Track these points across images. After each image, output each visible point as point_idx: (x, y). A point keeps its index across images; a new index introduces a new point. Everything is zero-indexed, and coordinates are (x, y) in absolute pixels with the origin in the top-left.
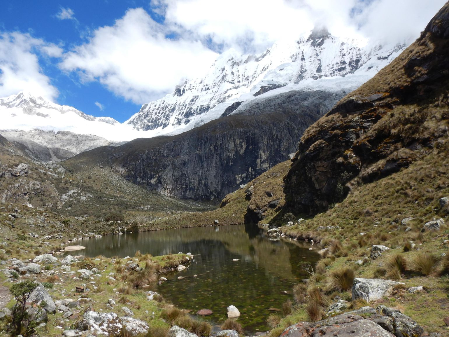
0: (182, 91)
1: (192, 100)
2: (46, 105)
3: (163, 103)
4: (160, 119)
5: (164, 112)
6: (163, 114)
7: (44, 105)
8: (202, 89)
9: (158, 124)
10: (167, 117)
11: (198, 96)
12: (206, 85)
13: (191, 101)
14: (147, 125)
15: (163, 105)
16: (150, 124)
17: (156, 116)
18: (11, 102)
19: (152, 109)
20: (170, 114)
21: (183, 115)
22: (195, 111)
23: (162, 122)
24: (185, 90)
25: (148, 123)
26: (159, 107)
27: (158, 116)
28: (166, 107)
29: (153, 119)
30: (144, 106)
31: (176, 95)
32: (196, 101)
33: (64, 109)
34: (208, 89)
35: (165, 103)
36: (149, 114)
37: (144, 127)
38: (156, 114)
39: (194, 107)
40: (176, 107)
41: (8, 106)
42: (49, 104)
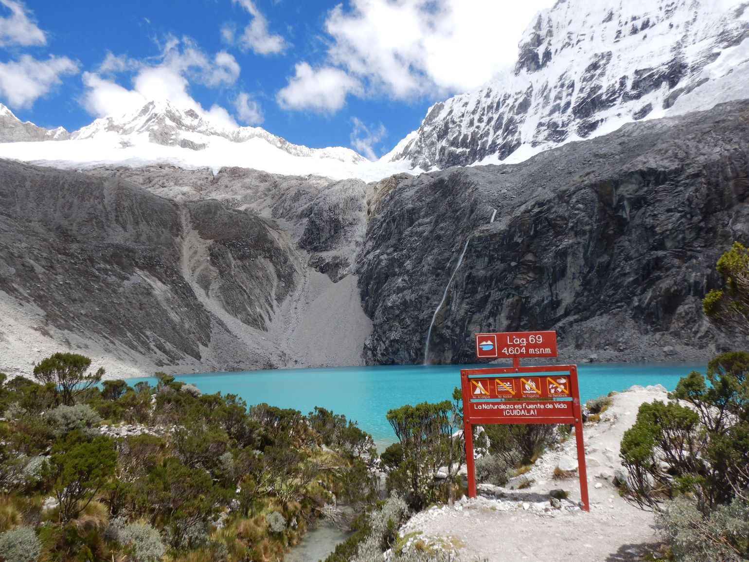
0: (541, 57)
1: (595, 66)
2: (203, 128)
3: (488, 96)
4: (487, 134)
5: (496, 117)
6: (493, 123)
7: (199, 129)
8: (619, 32)
9: (483, 148)
10: (510, 128)
11: (609, 55)
12: (634, 19)
13: (588, 70)
14: (451, 154)
15: (489, 101)
16: (459, 150)
17: (472, 129)
18: (129, 123)
19: (457, 113)
20: (516, 117)
21: (570, 110)
22: (614, 93)
23: (494, 142)
24: (553, 51)
25: (453, 149)
26: (477, 107)
27: (478, 127)
28: (498, 103)
29: (466, 136)
30: (434, 110)
31: (525, 69)
32: (609, 67)
33: (241, 136)
34: (645, 25)
35: (492, 94)
36: (451, 126)
37: (441, 161)
38: (471, 123)
39: (606, 83)
40: (533, 99)
41: (121, 131)
42: (210, 127)
